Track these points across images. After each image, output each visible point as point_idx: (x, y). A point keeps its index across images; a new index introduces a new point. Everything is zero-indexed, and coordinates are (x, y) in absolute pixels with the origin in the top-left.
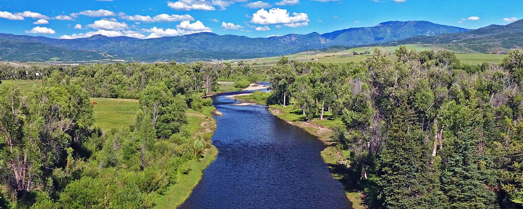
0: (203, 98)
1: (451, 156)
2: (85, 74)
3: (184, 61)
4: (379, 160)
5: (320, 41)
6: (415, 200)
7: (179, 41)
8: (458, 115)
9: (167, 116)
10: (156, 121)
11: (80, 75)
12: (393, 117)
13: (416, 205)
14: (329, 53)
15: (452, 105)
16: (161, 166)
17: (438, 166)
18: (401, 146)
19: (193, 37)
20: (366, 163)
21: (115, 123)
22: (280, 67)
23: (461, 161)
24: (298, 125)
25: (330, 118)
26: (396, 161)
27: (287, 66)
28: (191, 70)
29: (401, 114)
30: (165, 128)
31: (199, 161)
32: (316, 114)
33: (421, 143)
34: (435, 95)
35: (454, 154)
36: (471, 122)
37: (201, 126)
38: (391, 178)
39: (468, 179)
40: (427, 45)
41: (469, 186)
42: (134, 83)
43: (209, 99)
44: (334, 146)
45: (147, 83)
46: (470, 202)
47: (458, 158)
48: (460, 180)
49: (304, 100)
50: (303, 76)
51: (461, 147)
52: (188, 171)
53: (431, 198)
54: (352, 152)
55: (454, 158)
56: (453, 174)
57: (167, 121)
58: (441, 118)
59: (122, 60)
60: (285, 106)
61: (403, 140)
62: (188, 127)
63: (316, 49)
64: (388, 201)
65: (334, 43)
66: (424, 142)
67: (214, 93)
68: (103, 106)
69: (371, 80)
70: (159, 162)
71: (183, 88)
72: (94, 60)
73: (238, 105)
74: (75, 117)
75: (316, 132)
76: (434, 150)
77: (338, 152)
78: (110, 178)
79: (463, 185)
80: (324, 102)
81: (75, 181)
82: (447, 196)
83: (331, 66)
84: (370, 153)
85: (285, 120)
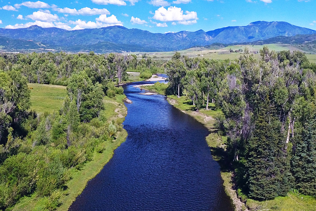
0: (116, 87)
1: (299, 143)
2: (24, 62)
3: (101, 52)
4: (248, 145)
5: (204, 38)
6: (270, 179)
7: (97, 33)
8: (305, 109)
9: (88, 102)
10: (80, 107)
11: (20, 62)
12: (259, 110)
13: (271, 184)
14: (211, 49)
15: (301, 100)
16: (82, 146)
17: (290, 151)
18: (264, 134)
19: (108, 30)
20: (238, 148)
21: (48, 107)
22: (174, 61)
23: (306, 148)
24: (190, 114)
25: (213, 109)
26: (260, 147)
27: (180, 61)
28: (106, 60)
29: (265, 107)
30: (86, 113)
31: (113, 142)
32: (203, 105)
33: (279, 131)
34: (289, 92)
35: (301, 142)
36: (314, 115)
37: (115, 112)
38: (255, 160)
39: (310, 163)
40: (285, 45)
41: (310, 169)
42: (62, 70)
43: (121, 88)
44: (216, 132)
45: (72, 71)
46: (311, 183)
47: (304, 145)
48: (305, 164)
49: (194, 92)
50: (191, 70)
51: (306, 136)
52: (102, 150)
53: (283, 178)
54: (228, 138)
55: (301, 144)
56: (300, 159)
57: (88, 107)
58: (294, 111)
59: (53, 50)
60: (180, 97)
61: (265, 129)
62: (105, 112)
63: (202, 45)
64: (250, 180)
65: (215, 40)
66: (281, 131)
67: (125, 83)
68: (38, 91)
69: (242, 77)
70: (81, 141)
71: (100, 77)
72: (31, 49)
73: (144, 94)
74: (15, 100)
75: (203, 120)
76: (288, 138)
77: (218, 138)
78: (41, 155)
79: (307, 168)
80: (208, 94)
81: (12, 156)
82: (295, 177)
83: (213, 62)
84: (242, 138)
85: (180, 109)
